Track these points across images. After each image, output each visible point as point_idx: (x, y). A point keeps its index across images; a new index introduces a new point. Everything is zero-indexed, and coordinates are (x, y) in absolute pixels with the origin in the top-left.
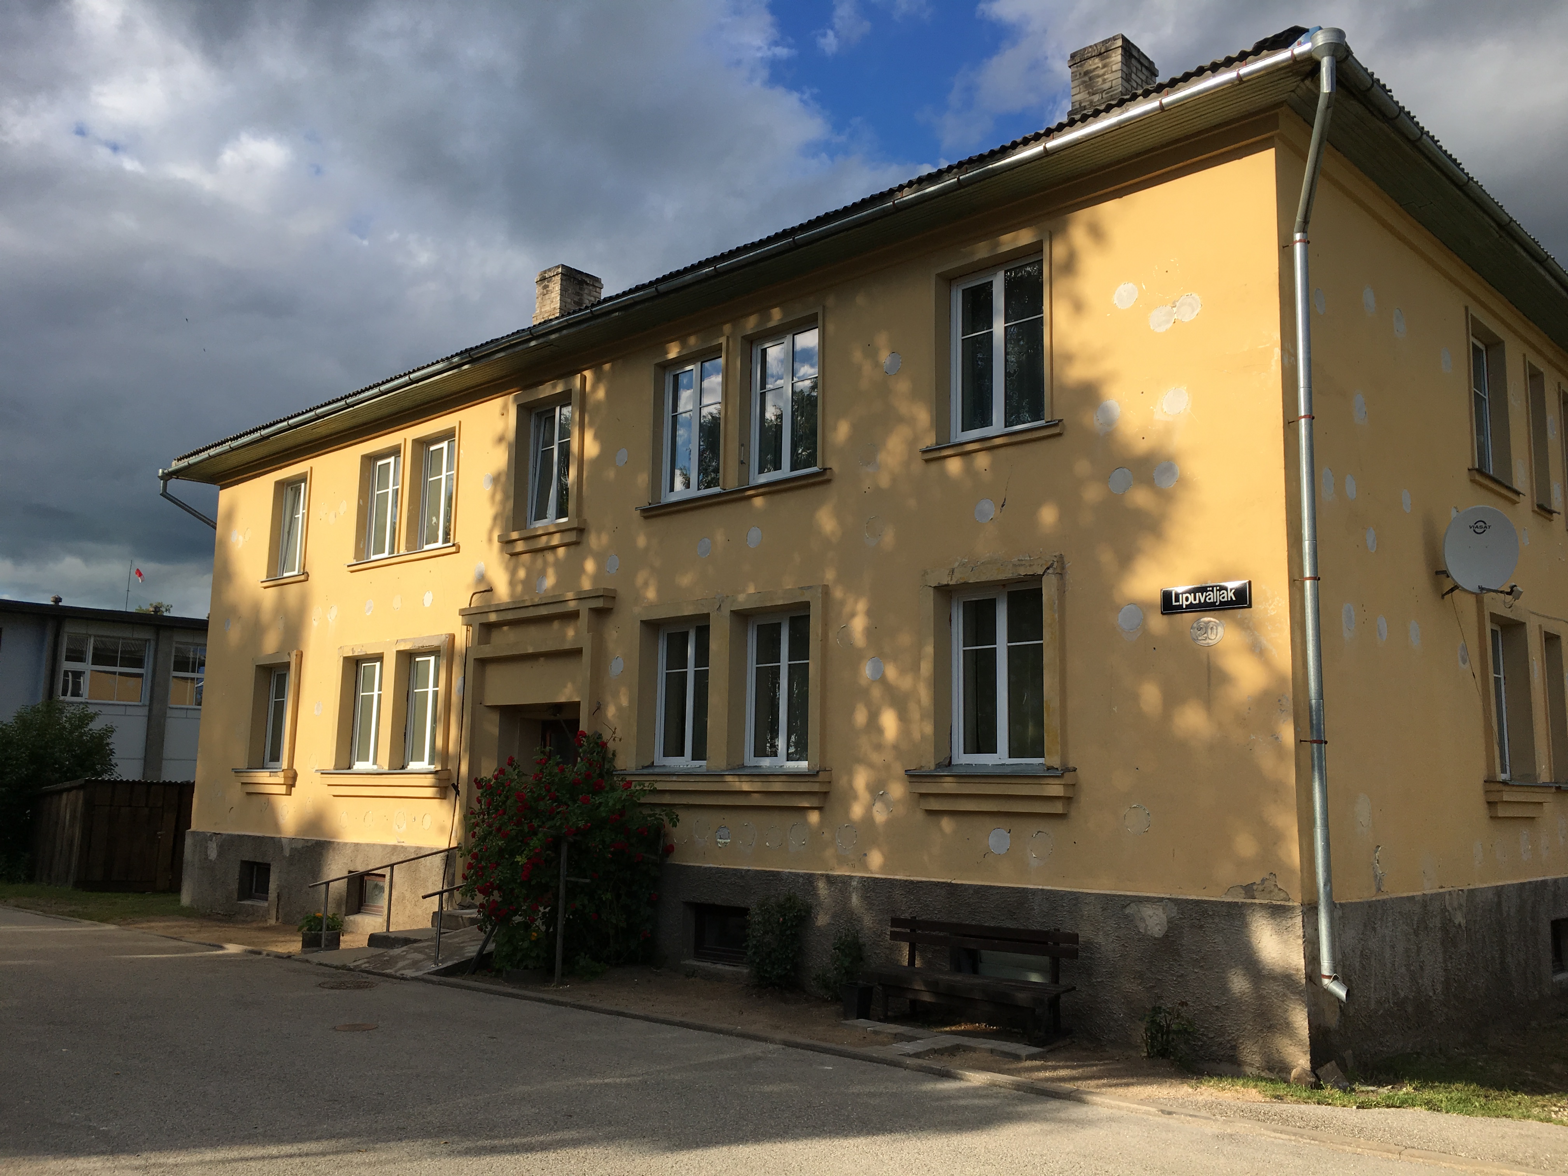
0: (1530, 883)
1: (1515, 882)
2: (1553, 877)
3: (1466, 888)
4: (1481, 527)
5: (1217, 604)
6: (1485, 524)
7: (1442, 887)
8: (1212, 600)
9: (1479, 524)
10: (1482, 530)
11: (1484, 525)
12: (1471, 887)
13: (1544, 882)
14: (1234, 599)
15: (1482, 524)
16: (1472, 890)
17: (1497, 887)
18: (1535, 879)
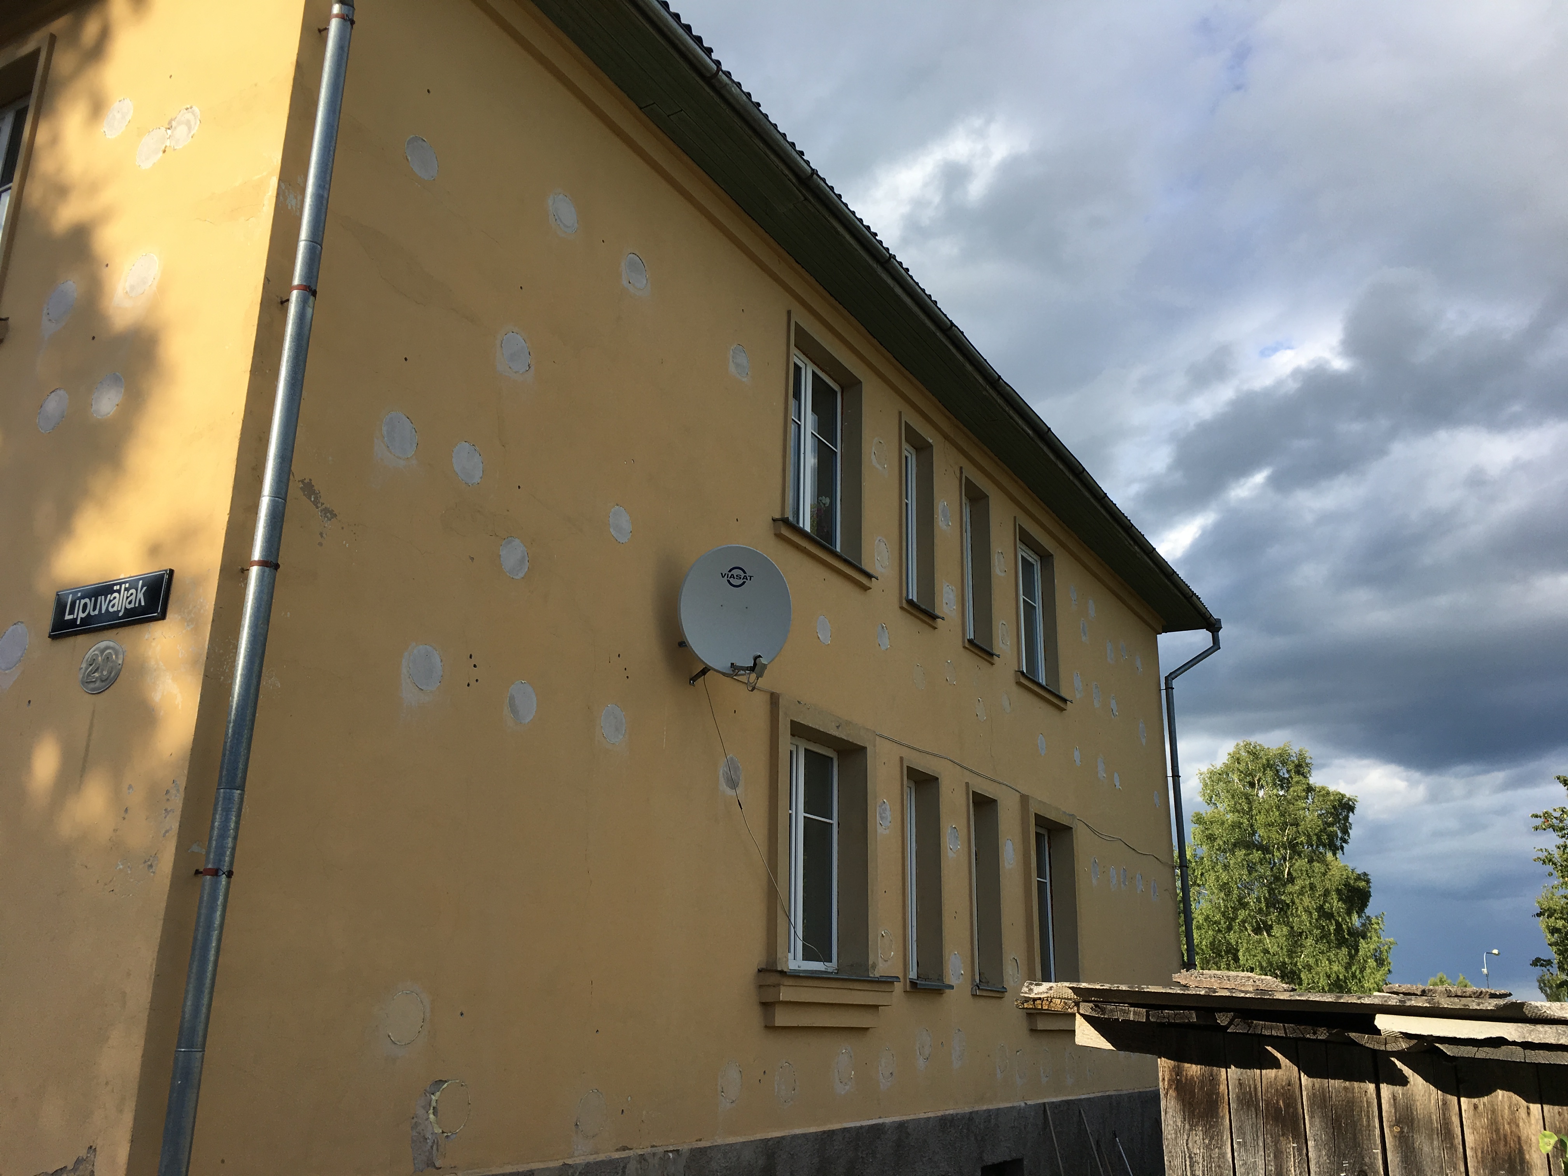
0: (845, 1130)
1: (813, 1130)
2: (897, 1119)
3: (685, 1147)
4: (739, 577)
5: (121, 614)
6: (745, 572)
7: (624, 1149)
8: (115, 609)
9: (735, 572)
10: (741, 582)
11: (743, 575)
12: (701, 1144)
13: (877, 1131)
14: (143, 604)
15: (740, 572)
16: (703, 1151)
17: (766, 1141)
18: (858, 1124)
